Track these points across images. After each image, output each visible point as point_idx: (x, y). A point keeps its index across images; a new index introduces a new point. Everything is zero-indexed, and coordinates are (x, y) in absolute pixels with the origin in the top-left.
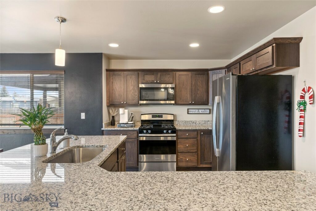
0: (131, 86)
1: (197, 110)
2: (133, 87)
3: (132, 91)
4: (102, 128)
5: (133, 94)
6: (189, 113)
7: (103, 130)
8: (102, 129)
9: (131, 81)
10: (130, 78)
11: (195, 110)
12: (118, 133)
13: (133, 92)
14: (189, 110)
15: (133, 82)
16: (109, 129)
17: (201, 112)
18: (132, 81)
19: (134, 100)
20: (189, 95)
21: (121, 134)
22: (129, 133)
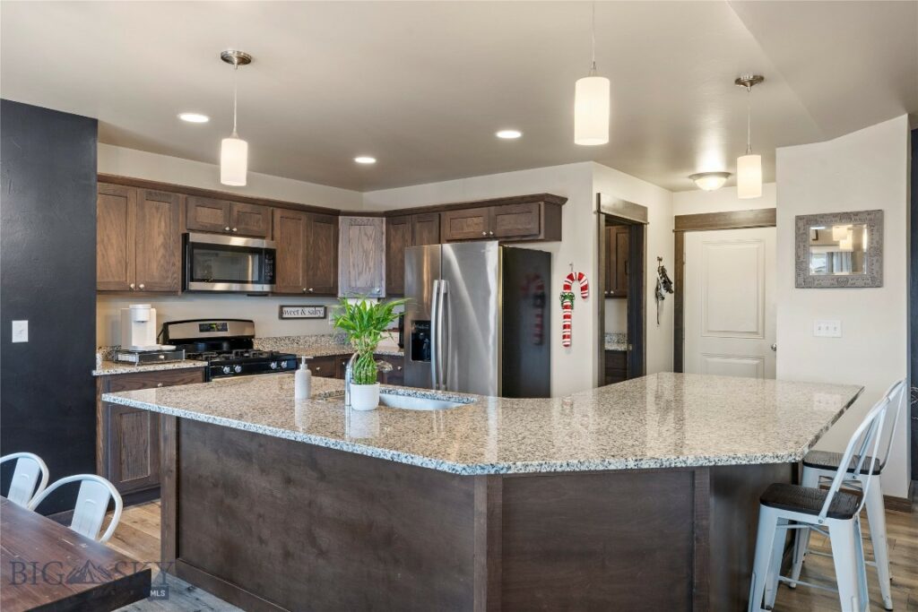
0: (159, 235)
1: (300, 309)
2: (165, 239)
3: (162, 251)
4: (95, 368)
5: (162, 262)
6: (285, 316)
7: (96, 377)
8: (95, 373)
9: (156, 221)
10: (154, 210)
11: (297, 309)
12: (146, 382)
13: (164, 256)
14: (285, 309)
15: (163, 224)
16: (112, 372)
17: (307, 315)
18: (160, 221)
19: (168, 277)
20: (301, 271)
21: (159, 382)
22: (181, 378)
